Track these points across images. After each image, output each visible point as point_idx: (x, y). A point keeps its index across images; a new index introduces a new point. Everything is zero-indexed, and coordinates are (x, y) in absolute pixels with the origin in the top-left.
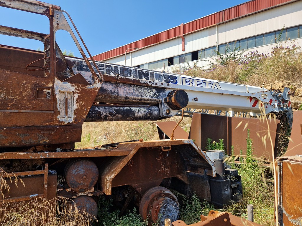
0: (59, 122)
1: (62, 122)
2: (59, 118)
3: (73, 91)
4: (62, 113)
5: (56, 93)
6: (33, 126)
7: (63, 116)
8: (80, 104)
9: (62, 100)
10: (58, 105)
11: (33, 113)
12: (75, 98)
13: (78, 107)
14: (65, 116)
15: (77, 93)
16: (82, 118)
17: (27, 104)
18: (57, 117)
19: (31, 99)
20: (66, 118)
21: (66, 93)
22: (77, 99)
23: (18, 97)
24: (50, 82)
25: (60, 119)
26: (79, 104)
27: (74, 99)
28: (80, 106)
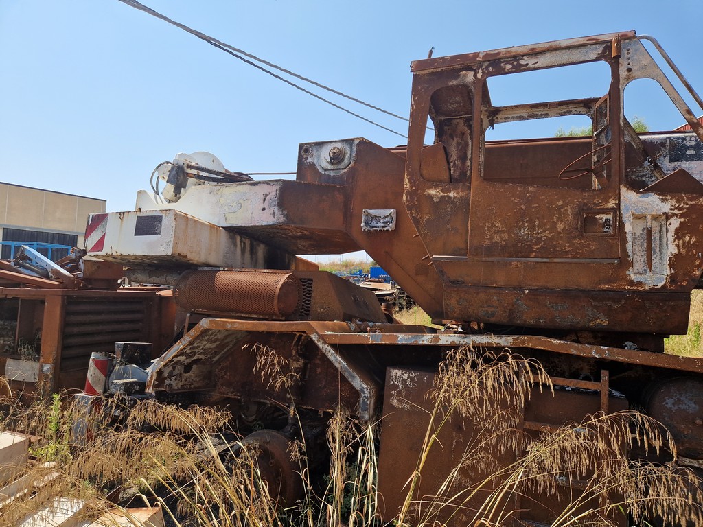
0: (632, 283)
1: (639, 284)
2: (632, 275)
3: (665, 214)
4: (639, 264)
5: (624, 219)
6: (576, 289)
7: (641, 271)
8: (684, 243)
9: (638, 234)
10: (629, 246)
11: (576, 263)
12: (672, 229)
13: (679, 250)
14: (645, 270)
15: (677, 215)
16: (690, 276)
17: (565, 246)
18: (627, 272)
19: (572, 235)
20: (649, 274)
21: (649, 218)
22: (677, 231)
23: (550, 233)
24: (610, 197)
25: (633, 277)
26: (681, 242)
27: (667, 231)
28: (684, 248)
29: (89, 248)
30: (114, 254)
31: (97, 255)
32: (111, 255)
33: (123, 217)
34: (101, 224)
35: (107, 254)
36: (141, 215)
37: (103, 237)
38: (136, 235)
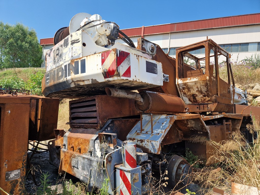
5: (231, 91)
10: (231, 96)
11: (228, 99)
17: (227, 95)
18: (231, 101)
23: (226, 92)
29: (122, 73)
30: (138, 81)
31: (128, 80)
32: (136, 81)
33: (139, 59)
34: (127, 59)
35: (133, 80)
36: (148, 60)
37: (129, 68)
38: (147, 71)
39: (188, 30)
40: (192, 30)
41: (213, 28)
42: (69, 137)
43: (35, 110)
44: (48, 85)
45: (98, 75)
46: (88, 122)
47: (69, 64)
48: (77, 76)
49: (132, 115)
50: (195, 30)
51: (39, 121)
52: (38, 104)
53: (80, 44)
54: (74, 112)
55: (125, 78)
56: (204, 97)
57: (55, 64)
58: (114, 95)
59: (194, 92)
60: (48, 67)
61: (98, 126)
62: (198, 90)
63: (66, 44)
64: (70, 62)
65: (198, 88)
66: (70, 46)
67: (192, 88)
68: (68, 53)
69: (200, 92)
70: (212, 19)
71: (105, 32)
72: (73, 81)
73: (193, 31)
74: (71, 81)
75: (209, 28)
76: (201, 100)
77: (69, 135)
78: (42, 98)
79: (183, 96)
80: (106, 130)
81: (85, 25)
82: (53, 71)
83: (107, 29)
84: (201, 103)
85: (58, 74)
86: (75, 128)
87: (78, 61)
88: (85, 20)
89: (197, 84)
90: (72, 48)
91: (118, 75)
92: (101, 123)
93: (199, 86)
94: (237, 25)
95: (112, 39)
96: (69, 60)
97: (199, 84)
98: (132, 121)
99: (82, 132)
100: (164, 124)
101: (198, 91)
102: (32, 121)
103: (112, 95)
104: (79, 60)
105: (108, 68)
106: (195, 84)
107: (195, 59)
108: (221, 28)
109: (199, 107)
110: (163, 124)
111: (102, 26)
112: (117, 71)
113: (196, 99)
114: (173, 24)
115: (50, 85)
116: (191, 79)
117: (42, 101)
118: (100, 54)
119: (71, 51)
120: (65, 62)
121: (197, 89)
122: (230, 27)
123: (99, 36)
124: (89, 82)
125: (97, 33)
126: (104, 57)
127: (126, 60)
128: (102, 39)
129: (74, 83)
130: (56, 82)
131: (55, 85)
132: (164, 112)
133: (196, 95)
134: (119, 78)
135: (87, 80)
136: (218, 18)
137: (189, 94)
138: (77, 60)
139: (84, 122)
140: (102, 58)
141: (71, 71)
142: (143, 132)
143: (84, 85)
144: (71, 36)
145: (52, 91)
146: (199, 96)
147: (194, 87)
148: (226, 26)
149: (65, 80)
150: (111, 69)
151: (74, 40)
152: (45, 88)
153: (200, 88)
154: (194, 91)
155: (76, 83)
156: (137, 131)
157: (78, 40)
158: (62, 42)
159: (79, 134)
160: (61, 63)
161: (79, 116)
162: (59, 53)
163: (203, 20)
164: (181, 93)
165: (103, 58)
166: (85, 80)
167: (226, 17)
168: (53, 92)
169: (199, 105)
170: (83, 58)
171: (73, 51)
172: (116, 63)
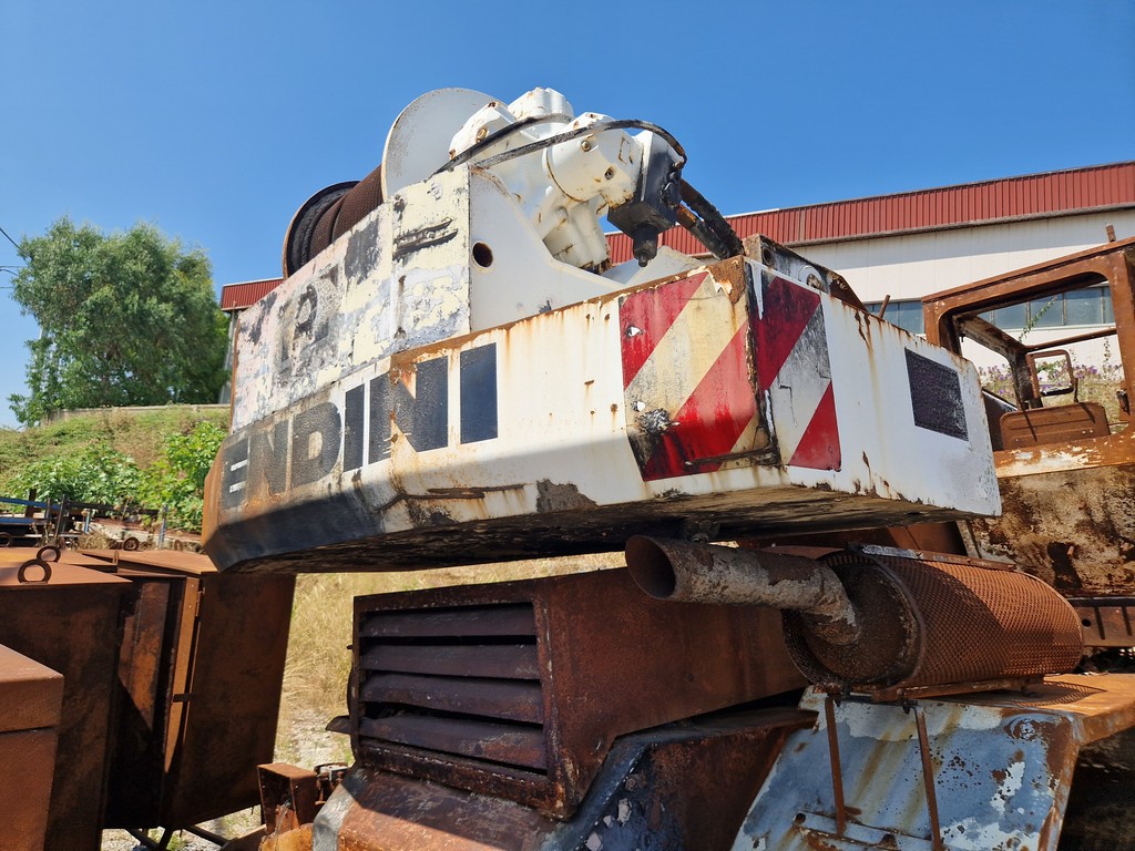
29: (789, 442)
30: (881, 492)
31: (826, 487)
32: (872, 494)
33: (869, 334)
34: (807, 334)
35: (858, 487)
36: (913, 349)
37: (828, 401)
38: (919, 422)
39: (859, 235)
40: (877, 233)
41: (972, 222)
42: (348, 841)
43: (156, 642)
44: (240, 509)
45: (592, 451)
46: (478, 748)
47: (378, 384)
48: (432, 459)
49: (749, 697)
50: (889, 232)
51: (176, 710)
52: (176, 606)
53: (457, 254)
54: (378, 668)
55: (807, 476)
56: (1126, 561)
57: (284, 384)
58: (689, 590)
59: (1059, 529)
60: (244, 402)
61: (553, 796)
62: (1086, 518)
63: (362, 260)
64: (384, 366)
65: (1086, 509)
66: (385, 268)
67: (1049, 507)
68: (370, 314)
69: (1104, 531)
70: (964, 187)
71: (605, 183)
72: (402, 495)
73: (882, 237)
74: (389, 494)
75: (952, 224)
76: (1104, 581)
77: (347, 821)
78: (204, 574)
79: (990, 551)
80: (608, 820)
81: (483, 144)
82: (270, 428)
83: (615, 166)
84: (1103, 595)
85: (301, 444)
86: (388, 772)
87: (445, 359)
88: (486, 116)
89: (1081, 488)
90: (402, 280)
91: (767, 453)
92: (574, 773)
93: (1094, 498)
94: (1078, 209)
95: (645, 225)
96: (381, 357)
97: (1095, 484)
98: (752, 737)
99: (432, 811)
100: (1013, 783)
101: (1088, 525)
102: (138, 712)
103: (676, 596)
104: (449, 353)
105: (676, 405)
106: (1070, 484)
107: (1007, 350)
108: (1009, 222)
109: (1092, 617)
110: (1000, 776)
111: (588, 147)
112: (763, 422)
113: (1073, 572)
114: (791, 210)
115: (249, 515)
116: (1037, 457)
117: (200, 589)
118: (613, 308)
119: (394, 298)
120: (353, 367)
121: (1081, 516)
122: (1048, 218)
123: (562, 208)
124: (522, 500)
125: (549, 189)
126: (640, 322)
127: (803, 340)
128: (579, 231)
129: (409, 506)
130: (288, 495)
131: (277, 517)
132: (974, 681)
133: (1077, 548)
134: (769, 477)
135: (503, 489)
136: (991, 179)
137: (1025, 539)
138: (439, 355)
139: (446, 747)
140: (625, 332)
141: (395, 429)
142: (853, 831)
143: (481, 521)
144: (400, 207)
145: (260, 548)
146: (1094, 554)
147: (1059, 501)
148: (1029, 215)
149: (348, 484)
150: (707, 412)
151: (416, 233)
152: (216, 525)
153: (1105, 507)
154: (1062, 527)
155: (425, 505)
156: (801, 818)
157: (443, 226)
158: (336, 253)
159: (414, 828)
160: (322, 377)
161: (416, 701)
162: (313, 316)
163: (925, 192)
164: (973, 537)
165: (635, 331)
166: (488, 489)
167: (1025, 178)
168: (267, 553)
169: (1096, 605)
170: (482, 341)
171: (409, 300)
172: (749, 368)
